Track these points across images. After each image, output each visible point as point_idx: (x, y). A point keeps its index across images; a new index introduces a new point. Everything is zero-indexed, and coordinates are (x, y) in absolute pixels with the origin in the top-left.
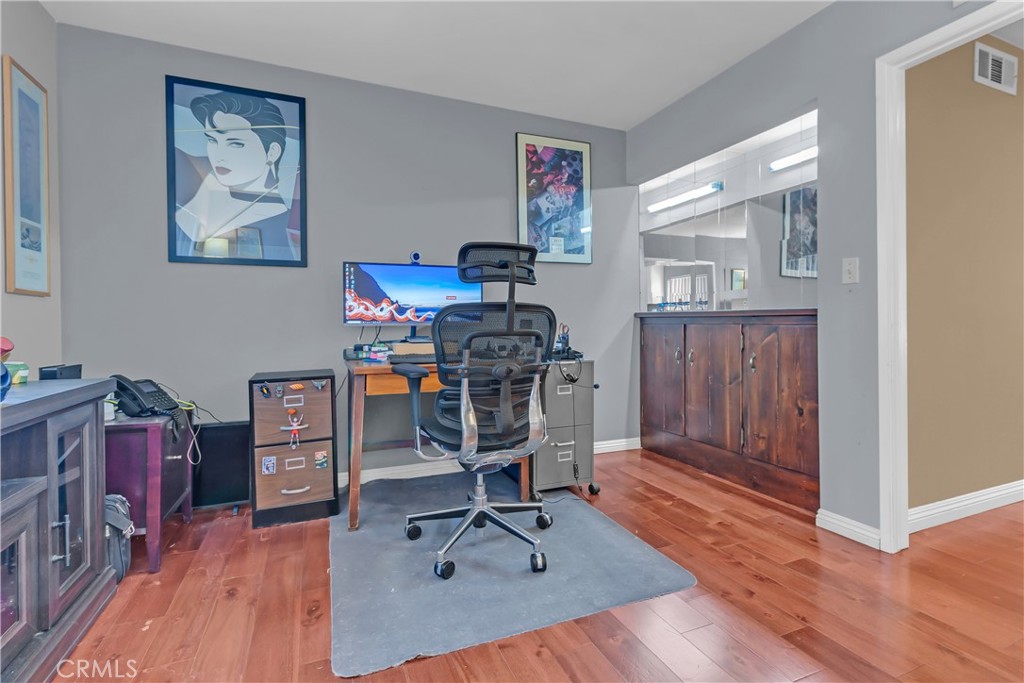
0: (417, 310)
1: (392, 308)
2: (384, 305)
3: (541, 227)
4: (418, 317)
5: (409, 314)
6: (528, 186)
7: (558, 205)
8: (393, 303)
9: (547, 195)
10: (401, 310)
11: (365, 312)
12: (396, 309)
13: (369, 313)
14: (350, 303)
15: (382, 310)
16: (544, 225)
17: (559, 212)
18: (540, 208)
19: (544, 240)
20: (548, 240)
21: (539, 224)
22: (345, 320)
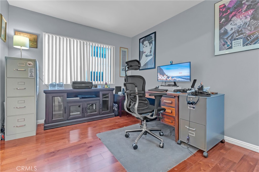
0: (172, 77)
1: (166, 77)
2: (165, 76)
3: (227, 39)
4: (172, 79)
5: (170, 78)
6: (220, 23)
7: (238, 24)
8: (166, 76)
9: (231, 22)
10: (168, 77)
11: (161, 78)
12: (167, 77)
13: (162, 78)
14: (159, 76)
15: (164, 77)
16: (229, 37)
17: (240, 27)
18: (227, 30)
19: (229, 43)
20: (231, 43)
21: (226, 37)
22: (158, 80)
